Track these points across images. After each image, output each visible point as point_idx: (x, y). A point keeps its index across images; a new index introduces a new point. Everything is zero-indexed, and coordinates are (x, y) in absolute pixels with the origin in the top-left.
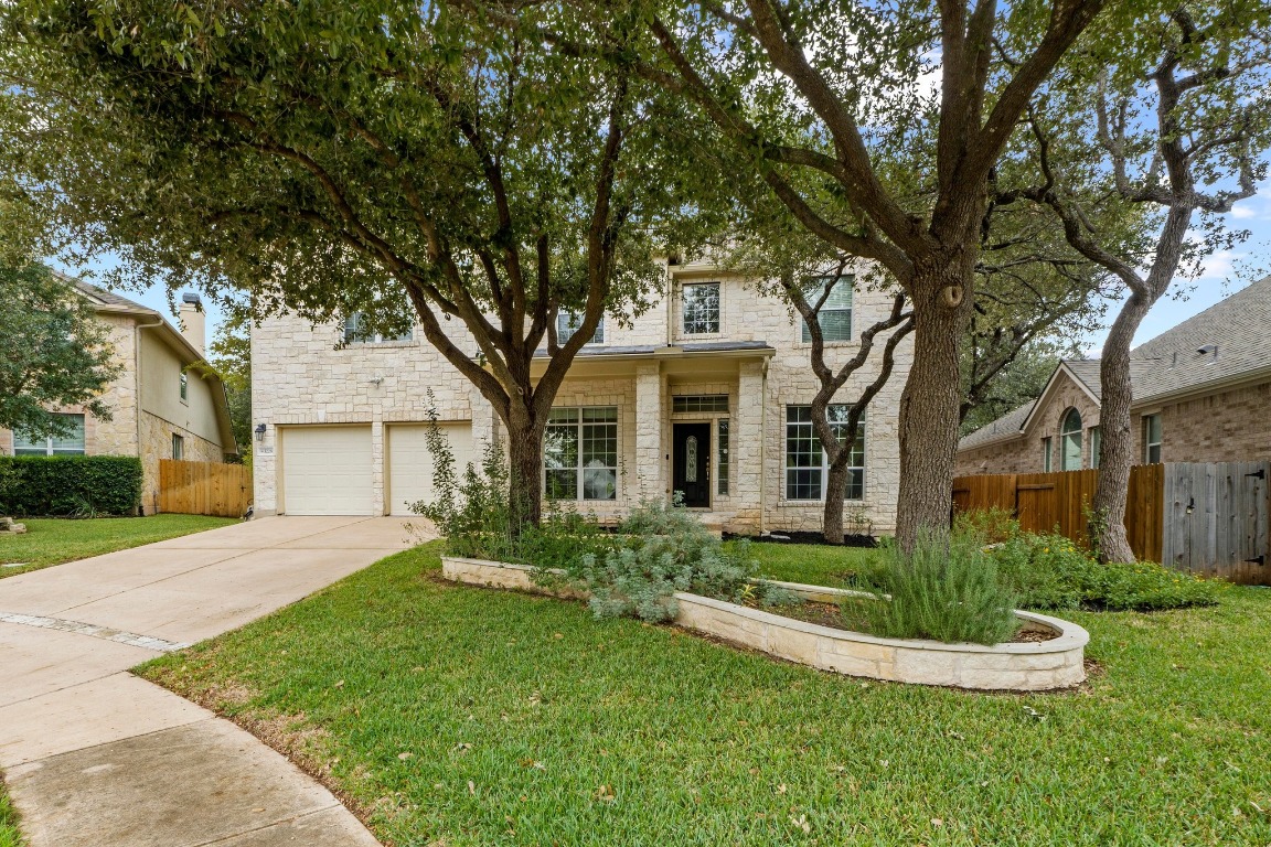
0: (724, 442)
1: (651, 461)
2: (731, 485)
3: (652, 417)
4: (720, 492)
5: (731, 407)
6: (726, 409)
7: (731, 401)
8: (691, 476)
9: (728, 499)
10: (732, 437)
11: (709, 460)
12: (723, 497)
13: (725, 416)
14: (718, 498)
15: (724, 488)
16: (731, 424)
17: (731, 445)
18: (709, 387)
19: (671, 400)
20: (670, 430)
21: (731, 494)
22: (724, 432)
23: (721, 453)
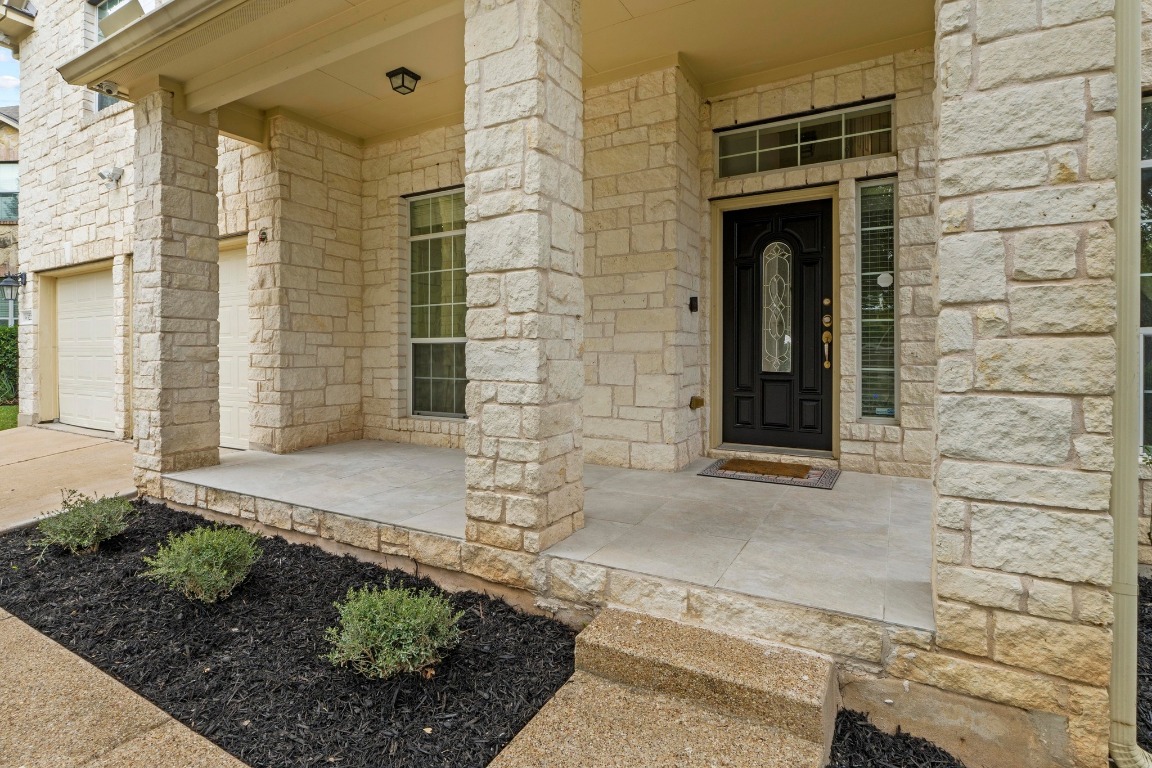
0: (879, 251)
1: (513, 325)
2: (906, 391)
3: (515, 138)
4: (868, 410)
5: (901, 136)
6: (884, 145)
7: (901, 113)
8: (777, 353)
9: (894, 432)
10: (906, 229)
11: (829, 310)
12: (877, 427)
13: (881, 164)
14: (860, 430)
15: (880, 398)
16: (905, 188)
17: (903, 258)
18: (824, 82)
19: (711, 141)
20: (711, 230)
21: (907, 417)
22: (879, 216)
23: (869, 287)
